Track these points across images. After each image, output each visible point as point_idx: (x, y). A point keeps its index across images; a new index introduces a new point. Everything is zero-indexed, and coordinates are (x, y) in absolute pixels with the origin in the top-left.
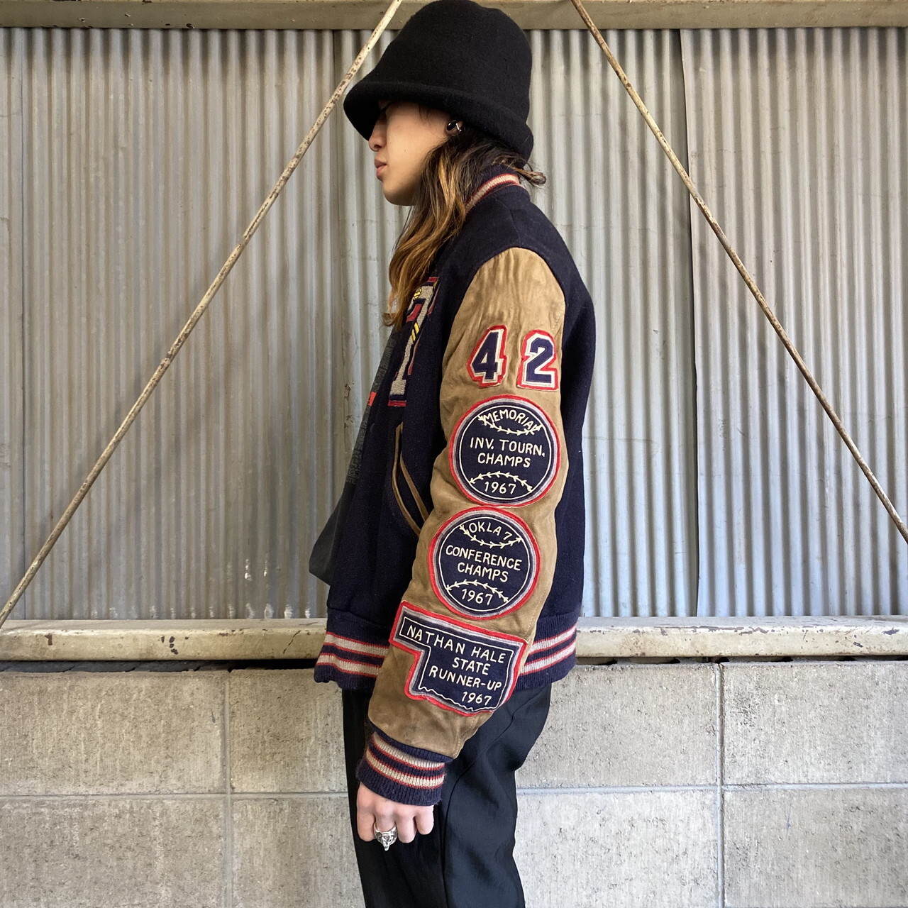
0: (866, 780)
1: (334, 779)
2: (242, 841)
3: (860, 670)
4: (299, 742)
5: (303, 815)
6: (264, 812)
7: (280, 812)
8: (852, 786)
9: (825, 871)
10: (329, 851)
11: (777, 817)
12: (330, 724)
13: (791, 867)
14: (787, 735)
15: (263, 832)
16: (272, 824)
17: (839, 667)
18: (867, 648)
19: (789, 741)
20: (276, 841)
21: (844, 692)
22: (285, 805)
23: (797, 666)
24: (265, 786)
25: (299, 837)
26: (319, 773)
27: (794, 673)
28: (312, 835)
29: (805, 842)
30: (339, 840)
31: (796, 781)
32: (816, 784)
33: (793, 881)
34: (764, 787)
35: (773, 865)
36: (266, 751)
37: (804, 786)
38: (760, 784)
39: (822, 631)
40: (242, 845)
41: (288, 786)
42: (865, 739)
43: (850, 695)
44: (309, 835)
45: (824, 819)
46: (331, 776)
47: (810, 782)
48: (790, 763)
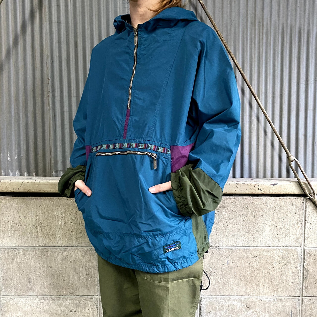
0: (261, 245)
1: (40, 241)
2: (3, 265)
3: (260, 200)
4: (25, 226)
5: (28, 255)
6: (12, 254)
7: (18, 254)
8: (255, 248)
9: (242, 281)
10: (39, 269)
11: (223, 260)
12: (38, 220)
13: (228, 279)
14: (228, 226)
15: (12, 262)
16: (15, 259)
17: (251, 199)
18: (264, 191)
19: (229, 229)
20: (17, 265)
21: (253, 209)
22: (21, 251)
23: (233, 198)
24: (12, 243)
25: (27, 264)
26: (34, 239)
27: (232, 201)
28: (32, 263)
29: (234, 270)
30: (43, 265)
31: (232, 245)
32: (240, 246)
33: (229, 285)
34: (218, 248)
35: (221, 278)
36: (12, 229)
37: (235, 247)
38: (216, 246)
39: (244, 183)
40: (3, 267)
41: (21, 244)
42: (261, 228)
43: (256, 210)
44: (30, 263)
45: (243, 260)
46: (39, 240)
47: (237, 246)
48: (229, 238)
